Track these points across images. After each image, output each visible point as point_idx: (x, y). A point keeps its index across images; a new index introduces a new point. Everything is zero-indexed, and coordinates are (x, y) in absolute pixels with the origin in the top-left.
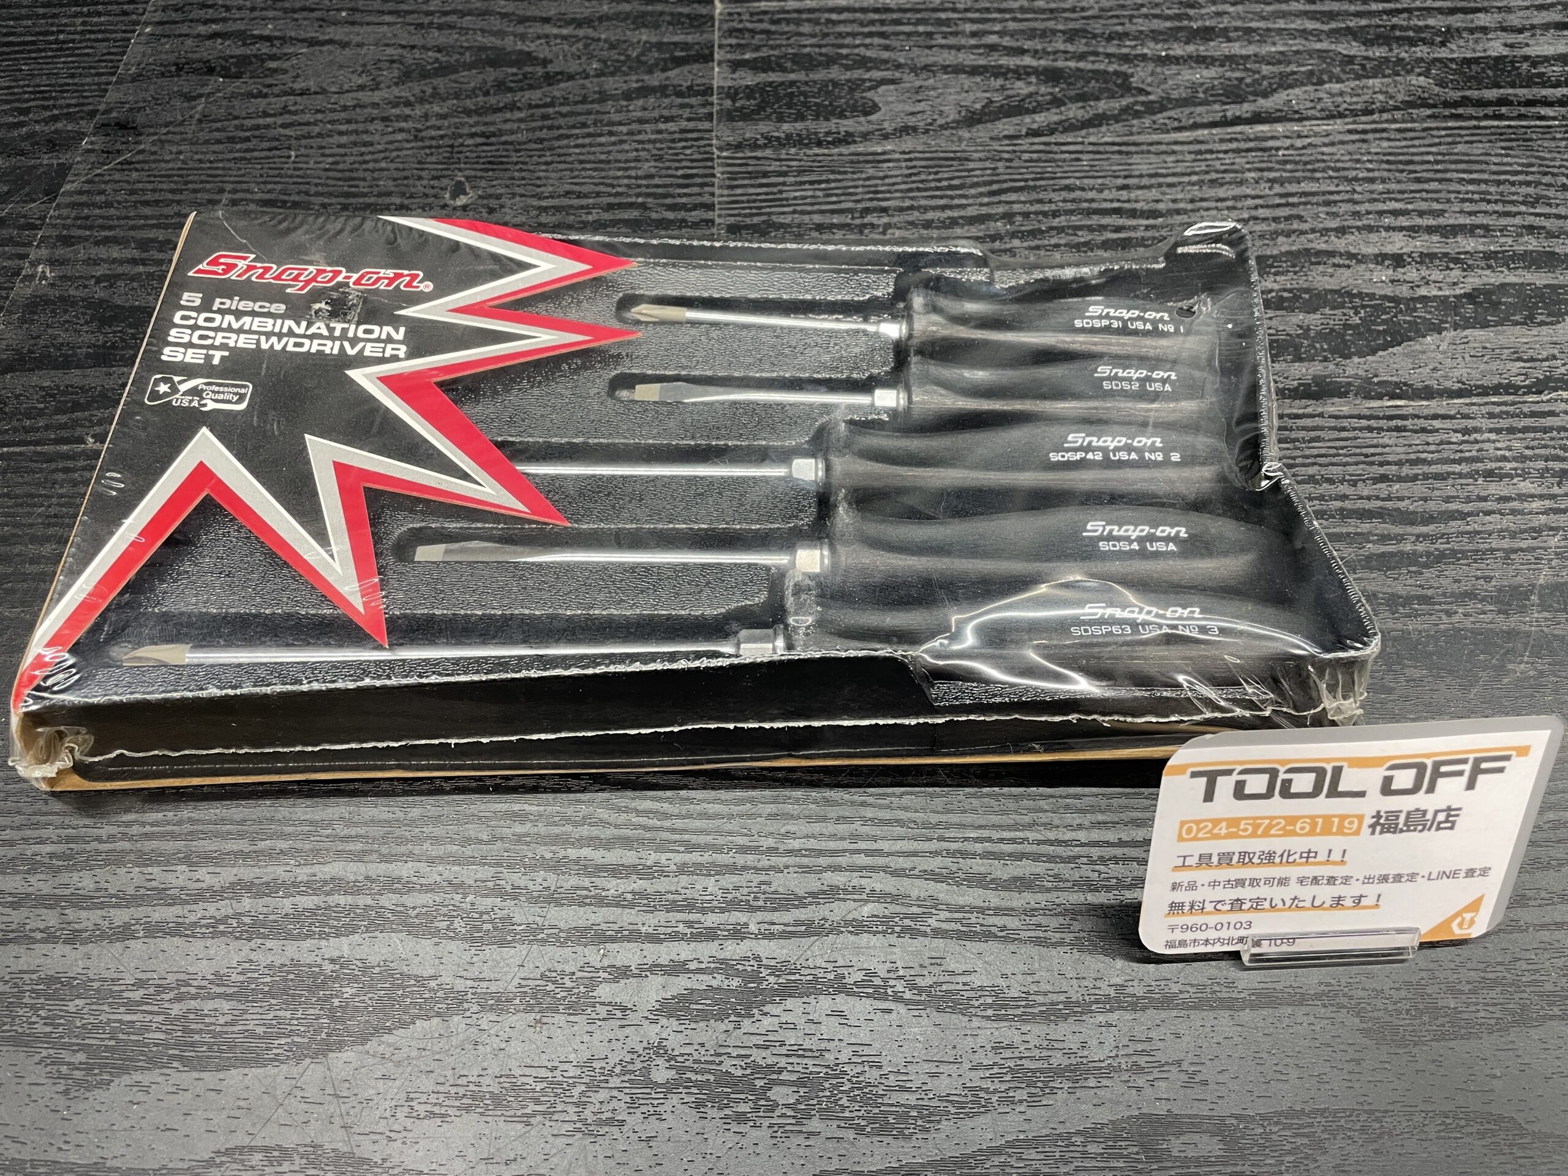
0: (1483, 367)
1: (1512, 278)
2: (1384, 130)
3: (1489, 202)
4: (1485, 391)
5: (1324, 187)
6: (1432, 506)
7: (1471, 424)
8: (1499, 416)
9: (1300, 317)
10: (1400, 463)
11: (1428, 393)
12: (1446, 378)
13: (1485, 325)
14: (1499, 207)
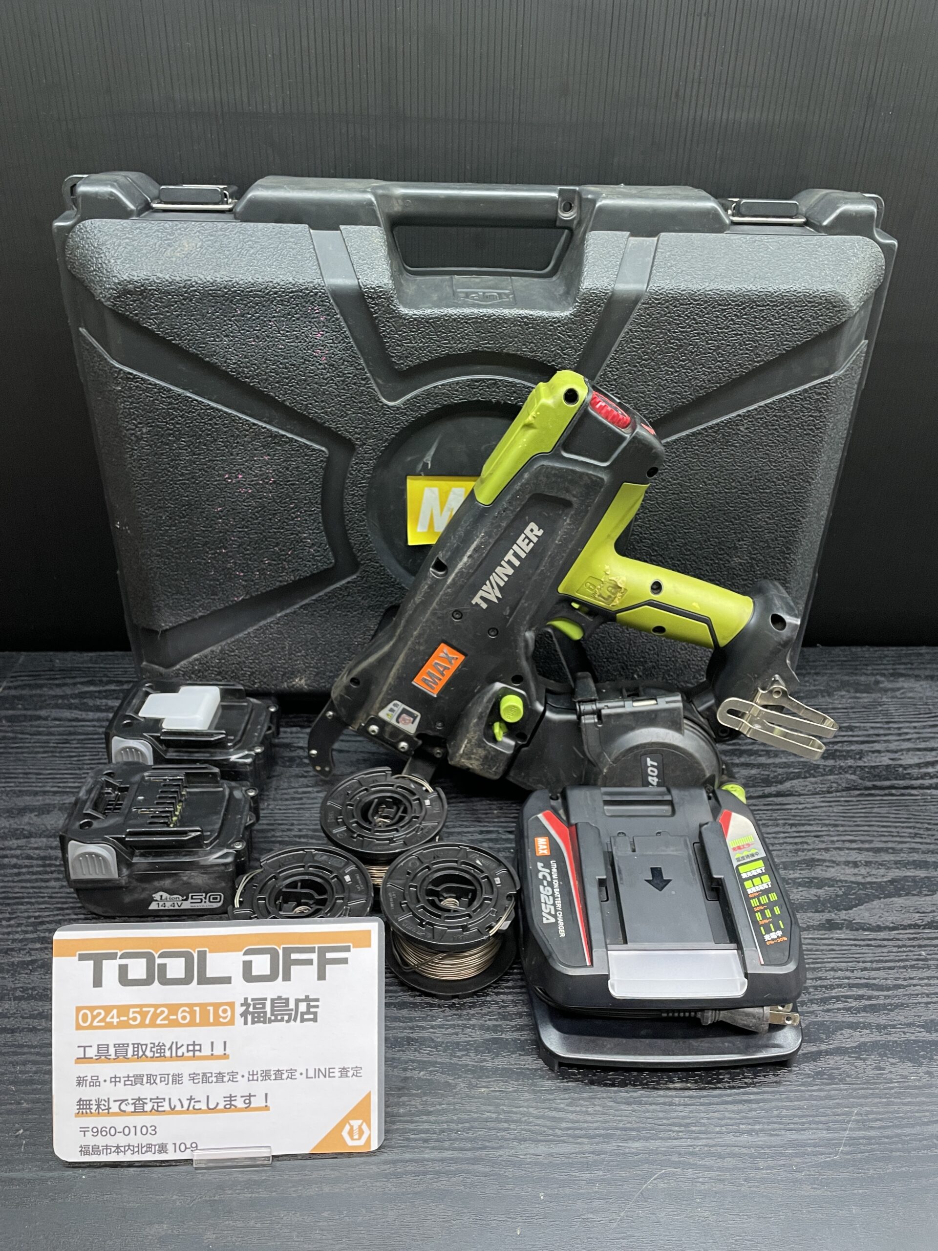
0: (902, 916)
1: (908, 874)
2: (838, 801)
3: (893, 836)
4: (905, 928)
5: (815, 828)
6: (889, 982)
7: (900, 943)
8: (913, 939)
9: (814, 891)
10: (871, 962)
11: (879, 929)
12: (887, 921)
13: (900, 896)
14: (898, 839)
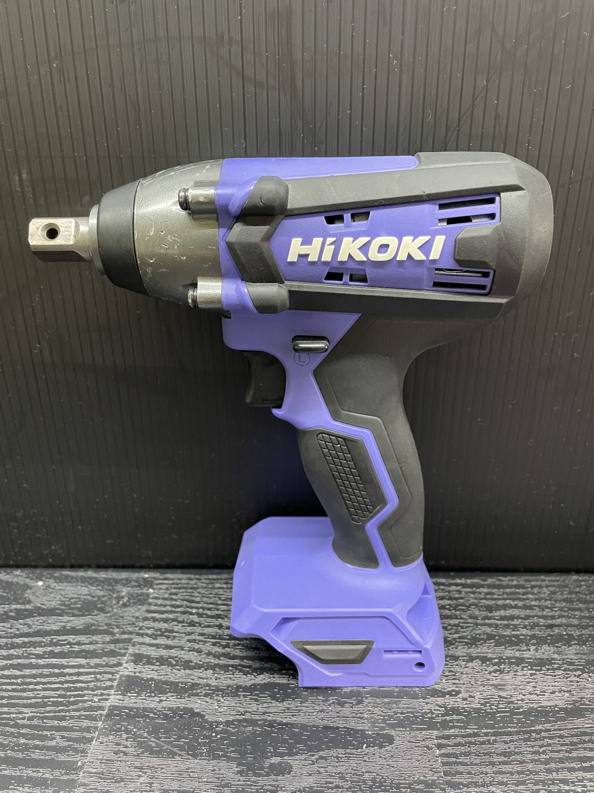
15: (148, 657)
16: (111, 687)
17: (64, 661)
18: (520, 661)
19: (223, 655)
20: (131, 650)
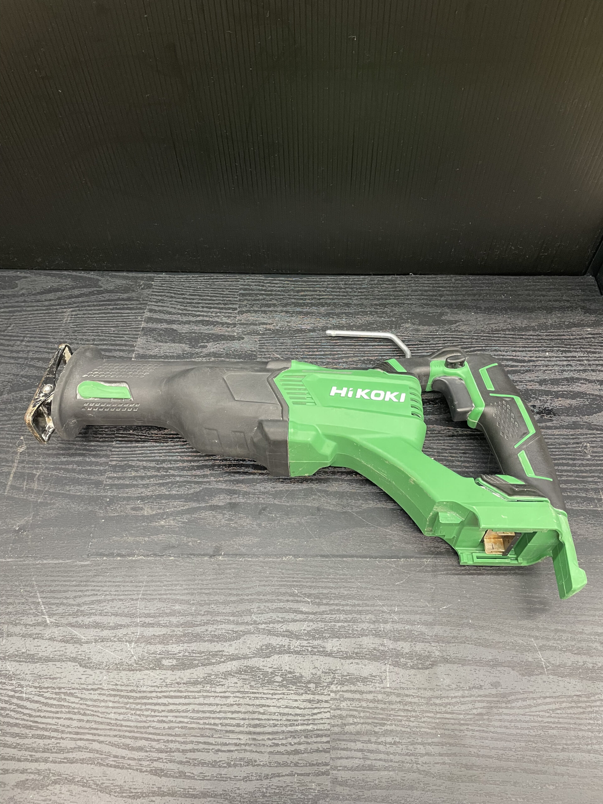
15: (155, 310)
16: (142, 321)
17: (122, 311)
18: (300, 313)
19: (185, 309)
20: (148, 307)
